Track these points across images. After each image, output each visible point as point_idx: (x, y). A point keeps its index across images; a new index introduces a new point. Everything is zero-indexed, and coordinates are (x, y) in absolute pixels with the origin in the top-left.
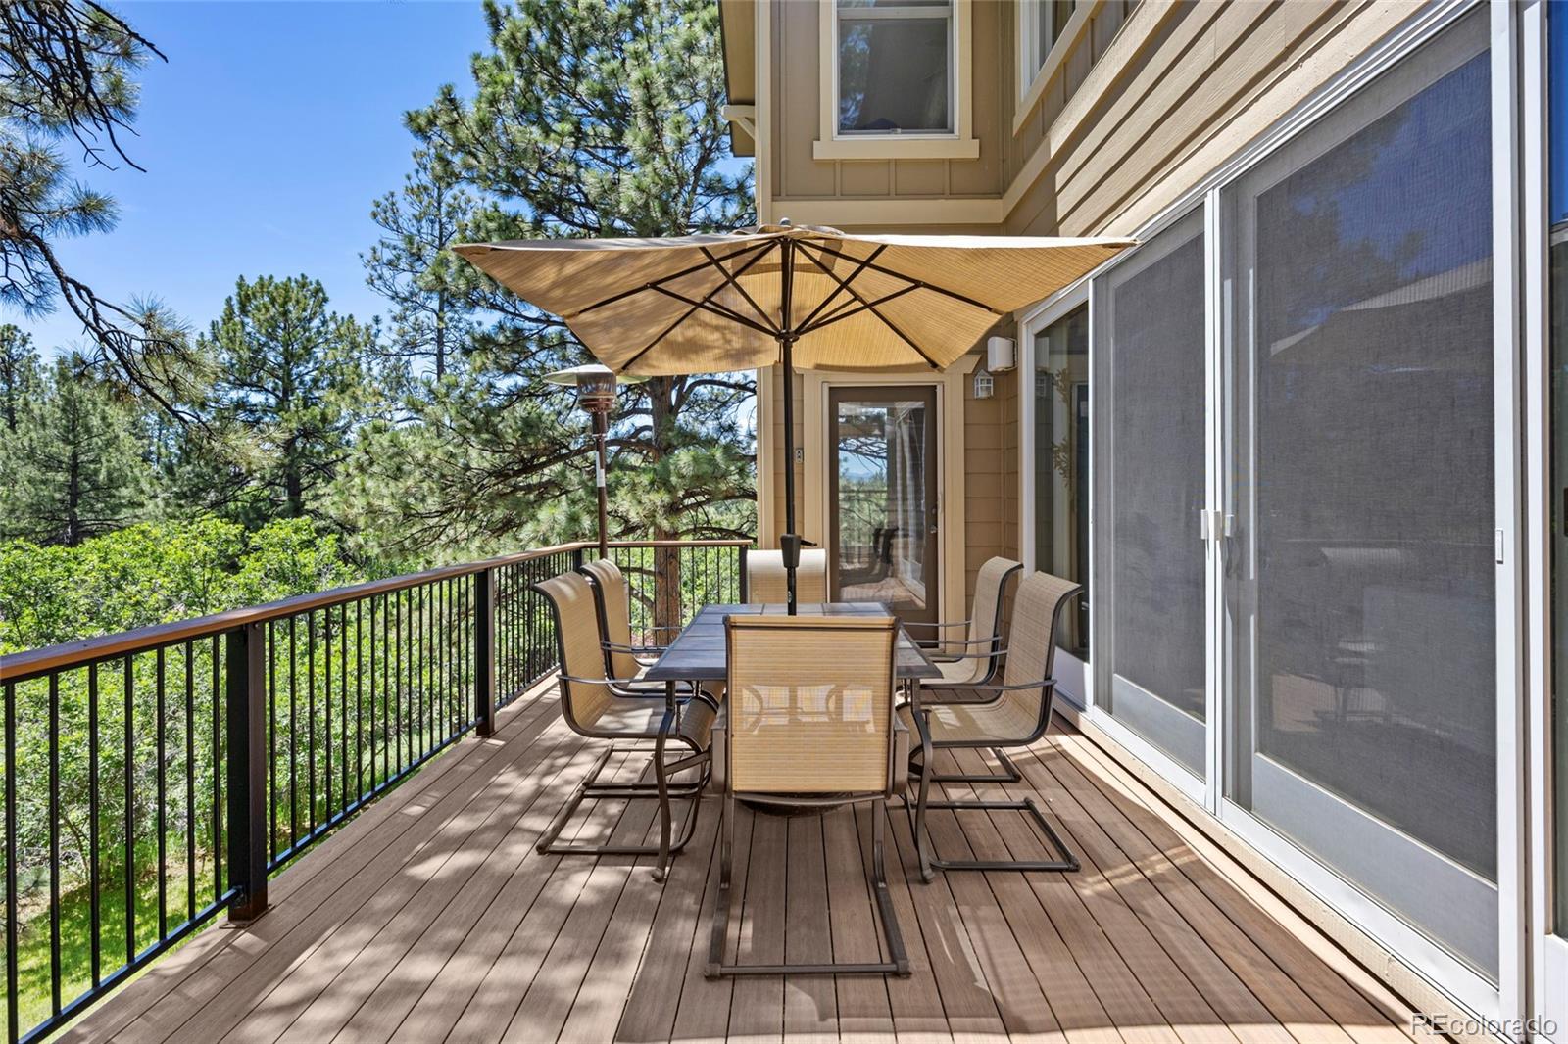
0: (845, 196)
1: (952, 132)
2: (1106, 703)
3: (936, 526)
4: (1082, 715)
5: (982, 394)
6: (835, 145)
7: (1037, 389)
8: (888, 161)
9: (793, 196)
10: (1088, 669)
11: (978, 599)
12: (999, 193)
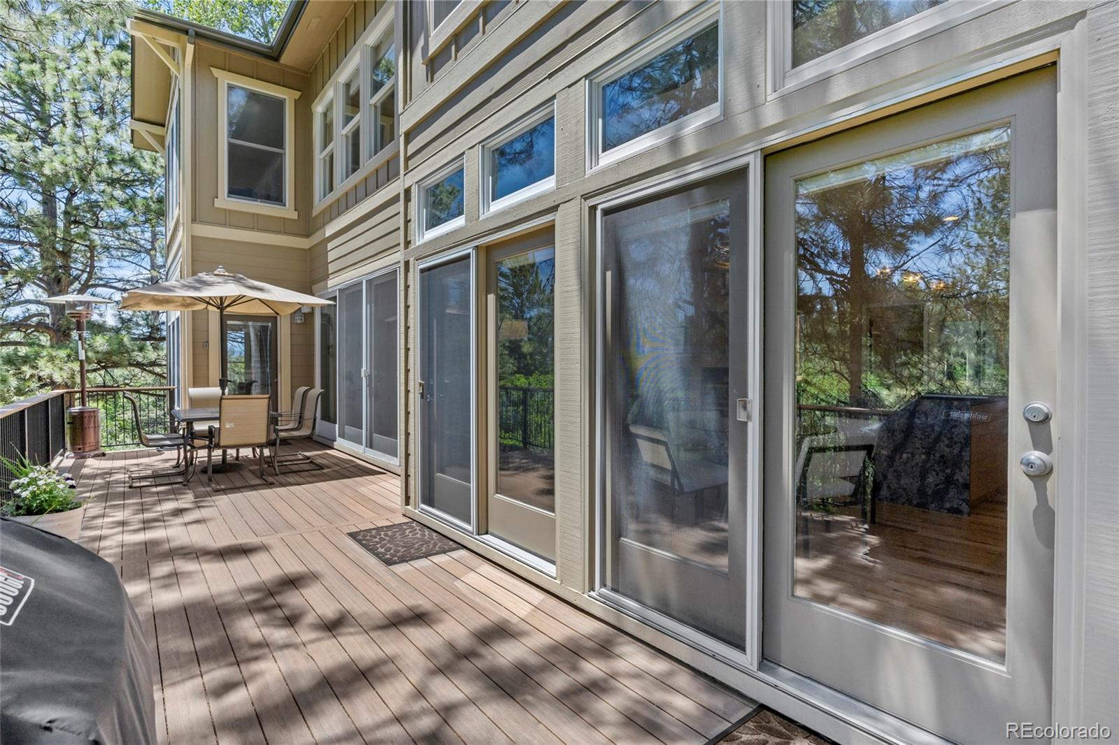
0: (231, 226)
1: (285, 205)
2: (342, 435)
3: (277, 377)
4: (335, 443)
5: (299, 321)
6: (225, 201)
7: (322, 320)
8: (254, 214)
9: (202, 222)
10: (337, 425)
11: (295, 401)
12: (307, 235)
